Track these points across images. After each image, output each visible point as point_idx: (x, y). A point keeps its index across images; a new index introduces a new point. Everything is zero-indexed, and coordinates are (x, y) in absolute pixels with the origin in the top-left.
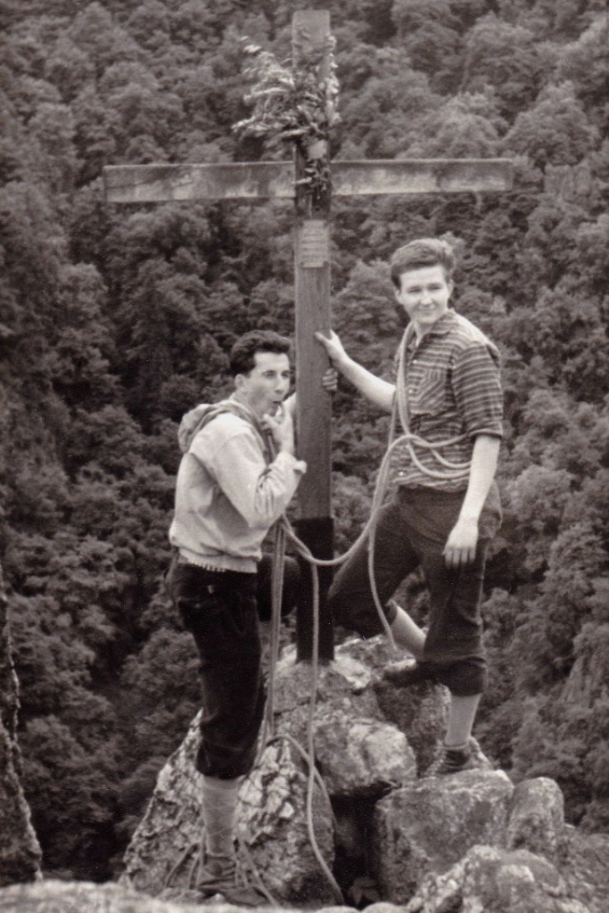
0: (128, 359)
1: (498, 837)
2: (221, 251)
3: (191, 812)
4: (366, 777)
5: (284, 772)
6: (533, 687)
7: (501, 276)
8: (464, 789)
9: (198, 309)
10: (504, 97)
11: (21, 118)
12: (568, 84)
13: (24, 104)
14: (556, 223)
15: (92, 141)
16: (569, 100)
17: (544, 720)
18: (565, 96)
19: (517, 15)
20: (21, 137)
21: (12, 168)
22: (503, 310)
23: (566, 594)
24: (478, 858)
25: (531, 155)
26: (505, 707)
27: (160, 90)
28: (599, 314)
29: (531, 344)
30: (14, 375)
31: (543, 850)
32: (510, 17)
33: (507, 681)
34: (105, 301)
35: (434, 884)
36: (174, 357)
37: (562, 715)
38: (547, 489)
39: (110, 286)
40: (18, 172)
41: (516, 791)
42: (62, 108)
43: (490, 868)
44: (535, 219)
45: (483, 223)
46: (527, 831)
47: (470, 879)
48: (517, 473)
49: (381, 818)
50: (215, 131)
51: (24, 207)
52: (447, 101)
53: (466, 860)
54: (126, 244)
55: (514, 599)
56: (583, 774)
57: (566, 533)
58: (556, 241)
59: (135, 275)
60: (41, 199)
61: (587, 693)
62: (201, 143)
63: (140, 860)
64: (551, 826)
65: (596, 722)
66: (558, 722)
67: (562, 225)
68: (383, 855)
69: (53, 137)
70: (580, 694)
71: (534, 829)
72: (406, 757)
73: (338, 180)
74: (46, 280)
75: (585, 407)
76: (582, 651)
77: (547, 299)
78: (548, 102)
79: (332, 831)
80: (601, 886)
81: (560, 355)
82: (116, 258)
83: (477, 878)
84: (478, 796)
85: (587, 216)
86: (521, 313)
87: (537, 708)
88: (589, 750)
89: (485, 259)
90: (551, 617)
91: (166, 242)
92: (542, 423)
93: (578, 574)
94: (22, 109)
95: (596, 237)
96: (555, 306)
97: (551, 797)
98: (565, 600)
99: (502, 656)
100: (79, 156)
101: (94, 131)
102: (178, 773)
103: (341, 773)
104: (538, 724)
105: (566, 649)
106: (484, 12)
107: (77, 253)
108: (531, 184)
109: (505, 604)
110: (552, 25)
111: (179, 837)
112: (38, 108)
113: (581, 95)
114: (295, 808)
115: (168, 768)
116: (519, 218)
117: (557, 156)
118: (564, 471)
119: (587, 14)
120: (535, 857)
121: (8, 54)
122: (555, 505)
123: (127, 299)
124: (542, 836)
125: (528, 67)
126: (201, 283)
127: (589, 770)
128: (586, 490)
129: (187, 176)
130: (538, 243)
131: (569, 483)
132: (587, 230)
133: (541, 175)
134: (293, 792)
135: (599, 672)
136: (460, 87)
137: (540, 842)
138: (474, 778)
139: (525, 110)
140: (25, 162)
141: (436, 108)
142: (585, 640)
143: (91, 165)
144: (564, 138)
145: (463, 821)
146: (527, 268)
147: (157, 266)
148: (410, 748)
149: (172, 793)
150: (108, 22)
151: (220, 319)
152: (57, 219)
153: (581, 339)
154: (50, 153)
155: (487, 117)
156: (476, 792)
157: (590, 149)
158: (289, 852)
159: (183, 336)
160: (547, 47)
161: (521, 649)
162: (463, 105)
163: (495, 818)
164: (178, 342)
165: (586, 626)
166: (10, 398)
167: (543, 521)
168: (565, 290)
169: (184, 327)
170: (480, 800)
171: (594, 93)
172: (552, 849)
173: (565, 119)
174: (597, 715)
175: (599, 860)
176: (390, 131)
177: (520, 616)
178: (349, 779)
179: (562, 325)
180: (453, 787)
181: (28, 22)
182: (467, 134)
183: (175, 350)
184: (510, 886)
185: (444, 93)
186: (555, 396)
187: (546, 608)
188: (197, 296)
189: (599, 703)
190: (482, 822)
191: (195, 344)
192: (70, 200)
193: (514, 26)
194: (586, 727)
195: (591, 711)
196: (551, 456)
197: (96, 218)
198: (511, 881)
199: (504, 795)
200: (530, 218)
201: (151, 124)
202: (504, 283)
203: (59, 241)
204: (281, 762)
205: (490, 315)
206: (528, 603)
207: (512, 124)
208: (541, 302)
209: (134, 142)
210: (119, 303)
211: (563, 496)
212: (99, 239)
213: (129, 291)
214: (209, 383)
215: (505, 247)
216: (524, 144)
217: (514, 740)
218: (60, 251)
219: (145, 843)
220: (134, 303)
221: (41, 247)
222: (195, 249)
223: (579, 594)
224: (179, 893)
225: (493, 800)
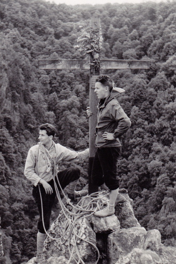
0: (60, 133)
1: (142, 246)
2: (82, 109)
3: (59, 236)
4: (106, 228)
5: (83, 226)
6: (153, 212)
7: (147, 116)
8: (133, 232)
9: (76, 123)
10: (148, 75)
11: (38, 78)
12: (163, 72)
13: (38, 75)
14: (160, 104)
15: (53, 84)
16: (163, 76)
17: (155, 220)
18: (162, 75)
19: (152, 56)
20: (37, 82)
21: (35, 89)
22: (147, 124)
23: (161, 190)
24: (136, 252)
25: (154, 88)
26: (146, 216)
27: (69, 72)
28: (170, 125)
29: (153, 132)
30: (34, 137)
31: (155, 250)
32: (150, 56)
33: (147, 210)
34: (55, 120)
35: (122, 259)
36: (71, 133)
37: (159, 219)
38: (157, 166)
39: (56, 117)
40: (37, 90)
41: (147, 233)
42: (47, 76)
43: (139, 255)
44: (155, 103)
45: (143, 104)
46: (150, 244)
47: (133, 258)
48: (150, 162)
49: (110, 240)
50: (82, 82)
51: (37, 98)
52: (135, 75)
53: (132, 252)
54: (60, 107)
55: (148, 191)
56: (164, 233)
57: (161, 176)
58: (160, 108)
59: (62, 114)
60: (41, 97)
61: (165, 214)
62: (78, 84)
63: (45, 249)
64: (157, 243)
65: (167, 221)
66: (158, 221)
67: (161, 104)
68: (110, 250)
69: (45, 82)
70: (164, 214)
71: (152, 244)
72: (117, 223)
73: (102, 65)
74: (42, 115)
75: (166, 147)
76: (164, 204)
77: (157, 122)
78: (158, 76)
79: (96, 243)
80: (170, 261)
81: (160, 135)
82: (58, 110)
83: (135, 258)
84: (137, 234)
85: (167, 102)
86: (152, 125)
87: (154, 217)
88: (165, 227)
89: (143, 112)
90: (157, 196)
91: (70, 107)
92: (156, 150)
93: (164, 186)
94: (37, 76)
95: (169, 108)
96: (159, 123)
97: (157, 235)
98: (160, 192)
99: (146, 204)
100: (50, 87)
101: (54, 81)
102: (56, 226)
103: (99, 227)
104: (153, 221)
105: (160, 203)
106: (144, 55)
107: (49, 109)
108: (154, 95)
109: (146, 192)
110: (159, 58)
111: (55, 243)
112: (41, 76)
113: (166, 75)
114: (86, 236)
115: (53, 224)
116: (151, 103)
117: (160, 89)
118: (161, 162)
119: (168, 56)
120: (152, 252)
121: (35, 63)
122: (158, 170)
123: (61, 120)
124: (155, 246)
125: (154, 68)
126: (77, 116)
127: (165, 232)
128: (166, 166)
129: (60, 62)
130: (156, 109)
131: (162, 165)
132: (167, 106)
133: (157, 93)
134: (85, 232)
135: (168, 209)
136: (138, 72)
137: (154, 248)
138: (136, 229)
139: (153, 78)
140: (38, 88)
141: (133, 77)
142: (165, 201)
143: (53, 89)
144: (162, 85)
145: (132, 241)
146: (153, 114)
147: (67, 113)
148: (118, 220)
149: (54, 231)
150: (58, 56)
151: (82, 125)
152: (45, 101)
153: (165, 131)
154: (44, 86)
155: (144, 79)
156: (136, 233)
157: (168, 87)
158: (84, 248)
159: (73, 129)
160: (158, 64)
161: (150, 203)
162: (139, 76)
163: (141, 241)
164: (72, 130)
165: (165, 198)
166: (33, 142)
167: (156, 173)
168: (161, 120)
169: (73, 126)
170: (137, 235)
171: (169, 74)
172: (158, 250)
173: (162, 80)
174: (167, 219)
175: (170, 254)
176: (122, 82)
177: (150, 195)
178: (101, 229)
179: (161, 128)
180: (130, 232)
181: (39, 56)
182: (140, 84)
183: (71, 132)
184: (145, 260)
185: (134, 74)
186: (159, 144)
187: (156, 193)
188: (76, 119)
189: (168, 216)
190: (138, 242)
191: (76, 130)
192: (48, 97)
193: (151, 58)
194: (165, 222)
195: (166, 218)
196: (158, 158)
197: (54, 101)
198: (145, 259)
199: (144, 234)
200: (154, 103)
201: (67, 80)
202: (147, 118)
203: (45, 106)
204: (83, 223)
205: (144, 125)
206: (152, 192)
207: (150, 81)
208: (156, 122)
209: (63, 84)
210: (59, 120)
211: (160, 168)
212: (54, 106)
213: (61, 118)
214: (79, 139)
215: (148, 110)
216: (152, 86)
217: (148, 224)
218: (46, 109)
219: (47, 245)
220: (62, 121)
221: (41, 108)
222: (76, 109)
223: (164, 190)
224: (54, 258)
225: (141, 235)
